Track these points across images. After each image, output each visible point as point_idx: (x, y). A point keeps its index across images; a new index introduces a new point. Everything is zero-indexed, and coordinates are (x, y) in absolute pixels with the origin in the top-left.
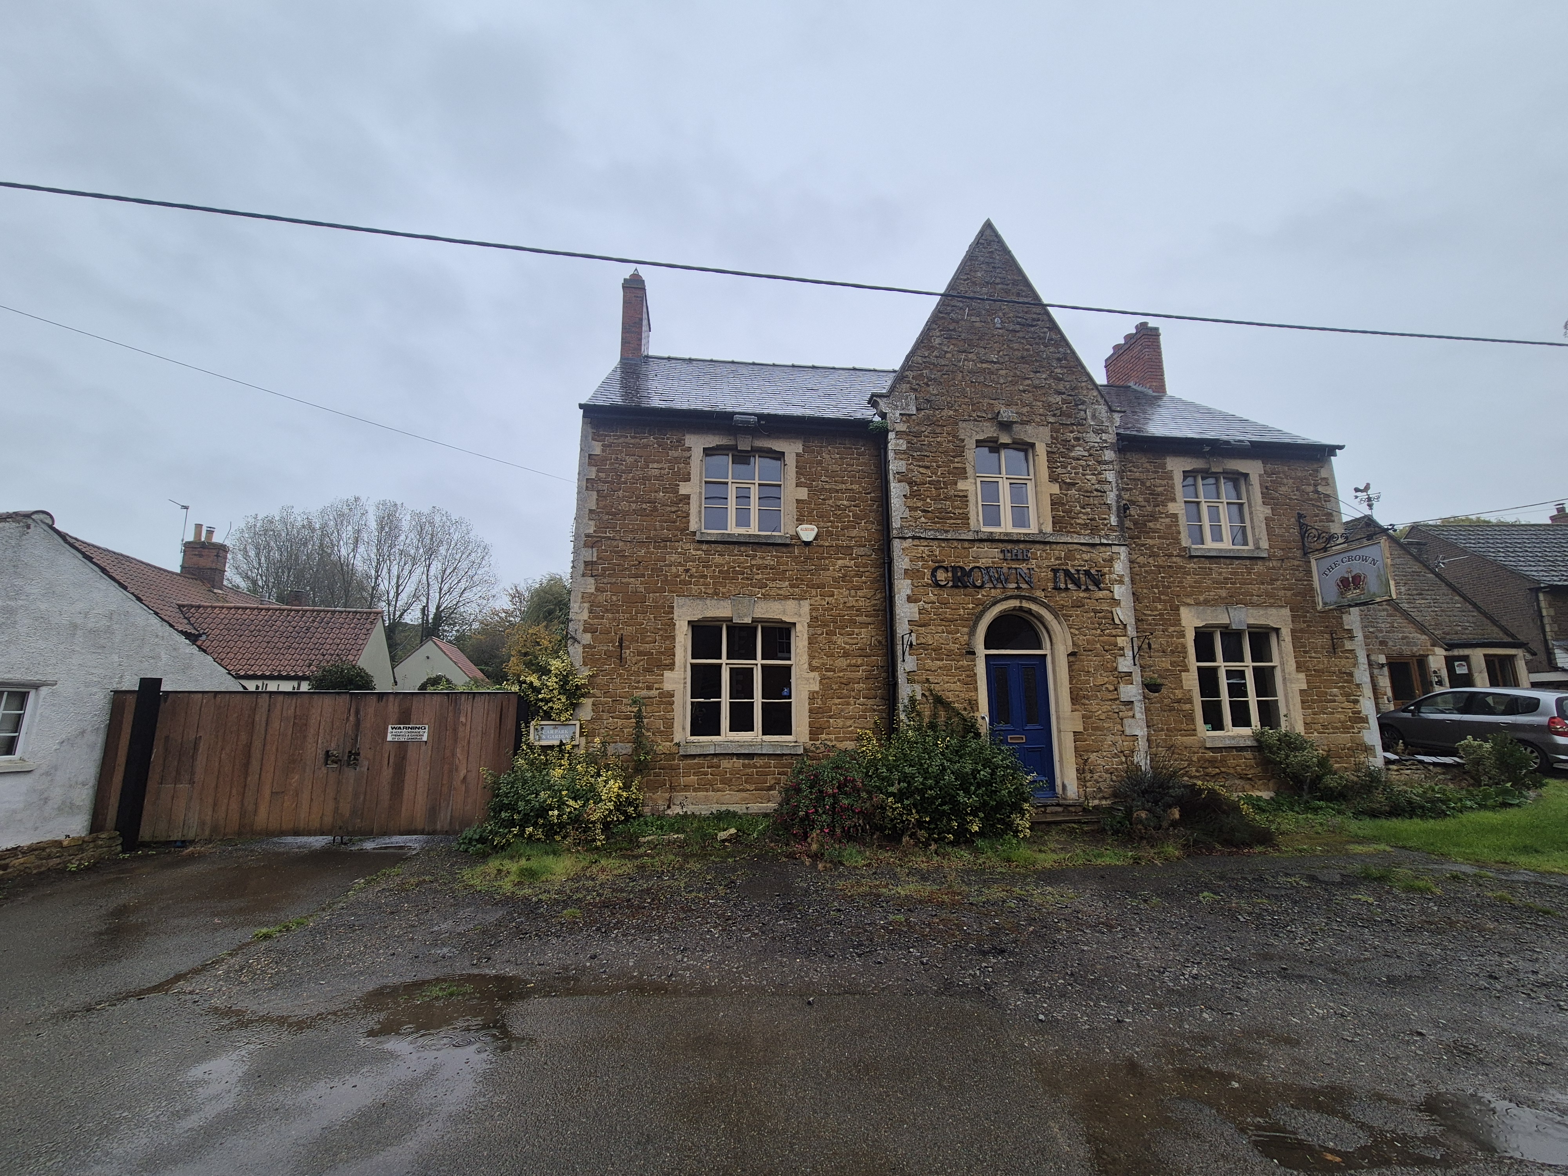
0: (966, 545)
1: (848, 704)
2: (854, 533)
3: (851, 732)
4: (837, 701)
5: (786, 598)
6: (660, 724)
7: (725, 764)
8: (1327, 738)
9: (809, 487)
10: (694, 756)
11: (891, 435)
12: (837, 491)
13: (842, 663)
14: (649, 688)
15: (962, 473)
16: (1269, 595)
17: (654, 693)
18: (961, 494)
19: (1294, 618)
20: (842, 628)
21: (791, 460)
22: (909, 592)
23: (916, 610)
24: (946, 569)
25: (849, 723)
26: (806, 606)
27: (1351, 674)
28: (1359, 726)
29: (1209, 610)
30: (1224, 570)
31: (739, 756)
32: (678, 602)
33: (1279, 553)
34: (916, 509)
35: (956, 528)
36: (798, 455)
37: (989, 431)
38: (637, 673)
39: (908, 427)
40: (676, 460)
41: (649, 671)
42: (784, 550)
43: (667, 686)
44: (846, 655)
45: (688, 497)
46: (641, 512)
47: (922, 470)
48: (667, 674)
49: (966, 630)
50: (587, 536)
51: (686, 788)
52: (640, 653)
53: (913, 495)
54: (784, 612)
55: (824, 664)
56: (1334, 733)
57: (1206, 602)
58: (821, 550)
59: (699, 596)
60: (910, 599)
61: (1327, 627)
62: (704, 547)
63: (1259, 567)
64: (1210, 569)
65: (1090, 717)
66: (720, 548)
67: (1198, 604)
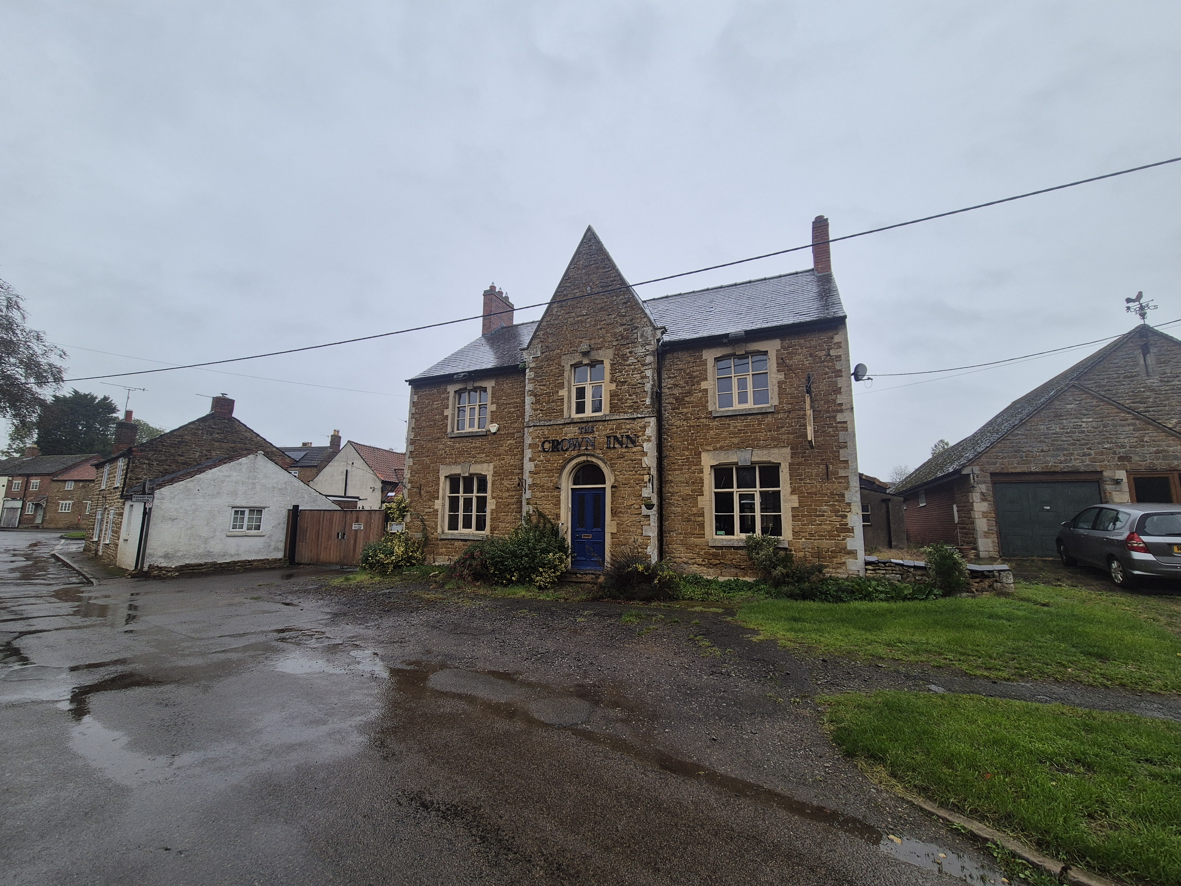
0: (561, 427)
1: (508, 515)
2: (516, 425)
3: (509, 530)
4: (503, 514)
5: (484, 462)
6: (433, 524)
7: (456, 544)
8: (812, 543)
9: (497, 404)
10: (445, 540)
11: (527, 371)
12: (510, 404)
13: (506, 494)
14: (430, 508)
15: (561, 386)
16: (773, 439)
17: (431, 510)
18: (560, 398)
19: (793, 455)
20: (507, 476)
21: (489, 391)
22: (530, 456)
23: (533, 465)
24: (549, 442)
25: (508, 525)
26: (492, 466)
27: (843, 495)
28: (844, 534)
29: (723, 454)
30: (739, 424)
31: (461, 540)
32: (441, 467)
33: (786, 407)
34: (537, 410)
35: (556, 417)
36: (493, 387)
37: (578, 358)
38: (425, 501)
39: (536, 364)
40: (444, 399)
41: (430, 500)
42: (484, 438)
43: (436, 507)
44: (508, 490)
45: (447, 416)
46: (430, 426)
47: (542, 387)
48: (436, 501)
49: (557, 475)
50: (411, 440)
51: (442, 554)
52: (427, 492)
53: (537, 402)
54: (482, 470)
55: (498, 495)
56: (818, 539)
57: (721, 448)
58: (500, 436)
59: (449, 464)
60: (531, 460)
61: (823, 460)
62: (453, 440)
63: (769, 419)
64: (728, 424)
65: (623, 524)
66: (458, 440)
67: (715, 449)
